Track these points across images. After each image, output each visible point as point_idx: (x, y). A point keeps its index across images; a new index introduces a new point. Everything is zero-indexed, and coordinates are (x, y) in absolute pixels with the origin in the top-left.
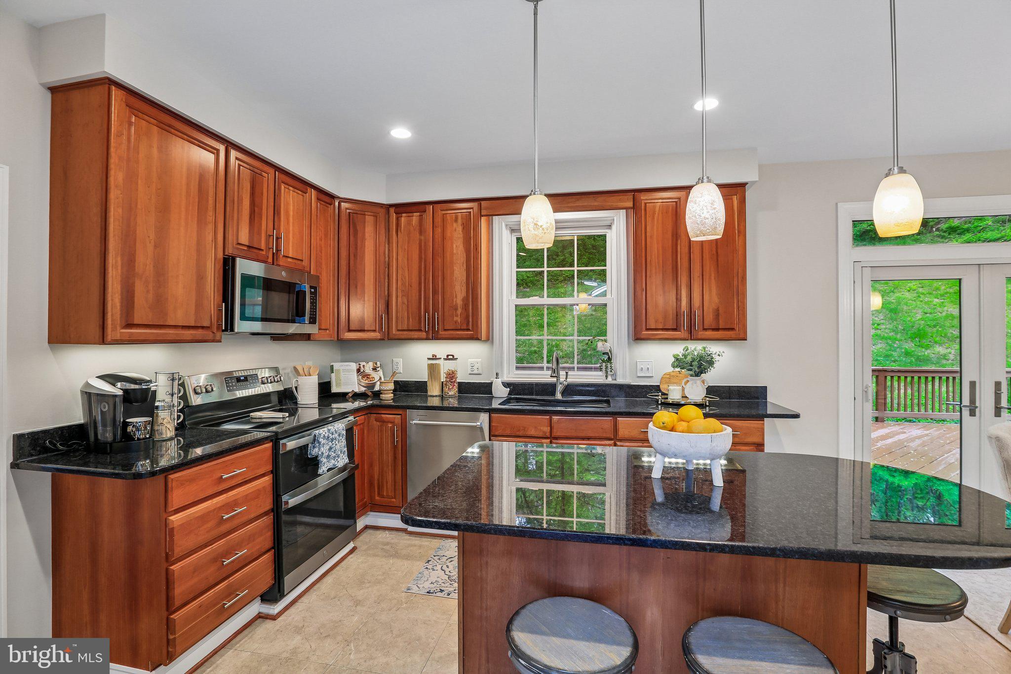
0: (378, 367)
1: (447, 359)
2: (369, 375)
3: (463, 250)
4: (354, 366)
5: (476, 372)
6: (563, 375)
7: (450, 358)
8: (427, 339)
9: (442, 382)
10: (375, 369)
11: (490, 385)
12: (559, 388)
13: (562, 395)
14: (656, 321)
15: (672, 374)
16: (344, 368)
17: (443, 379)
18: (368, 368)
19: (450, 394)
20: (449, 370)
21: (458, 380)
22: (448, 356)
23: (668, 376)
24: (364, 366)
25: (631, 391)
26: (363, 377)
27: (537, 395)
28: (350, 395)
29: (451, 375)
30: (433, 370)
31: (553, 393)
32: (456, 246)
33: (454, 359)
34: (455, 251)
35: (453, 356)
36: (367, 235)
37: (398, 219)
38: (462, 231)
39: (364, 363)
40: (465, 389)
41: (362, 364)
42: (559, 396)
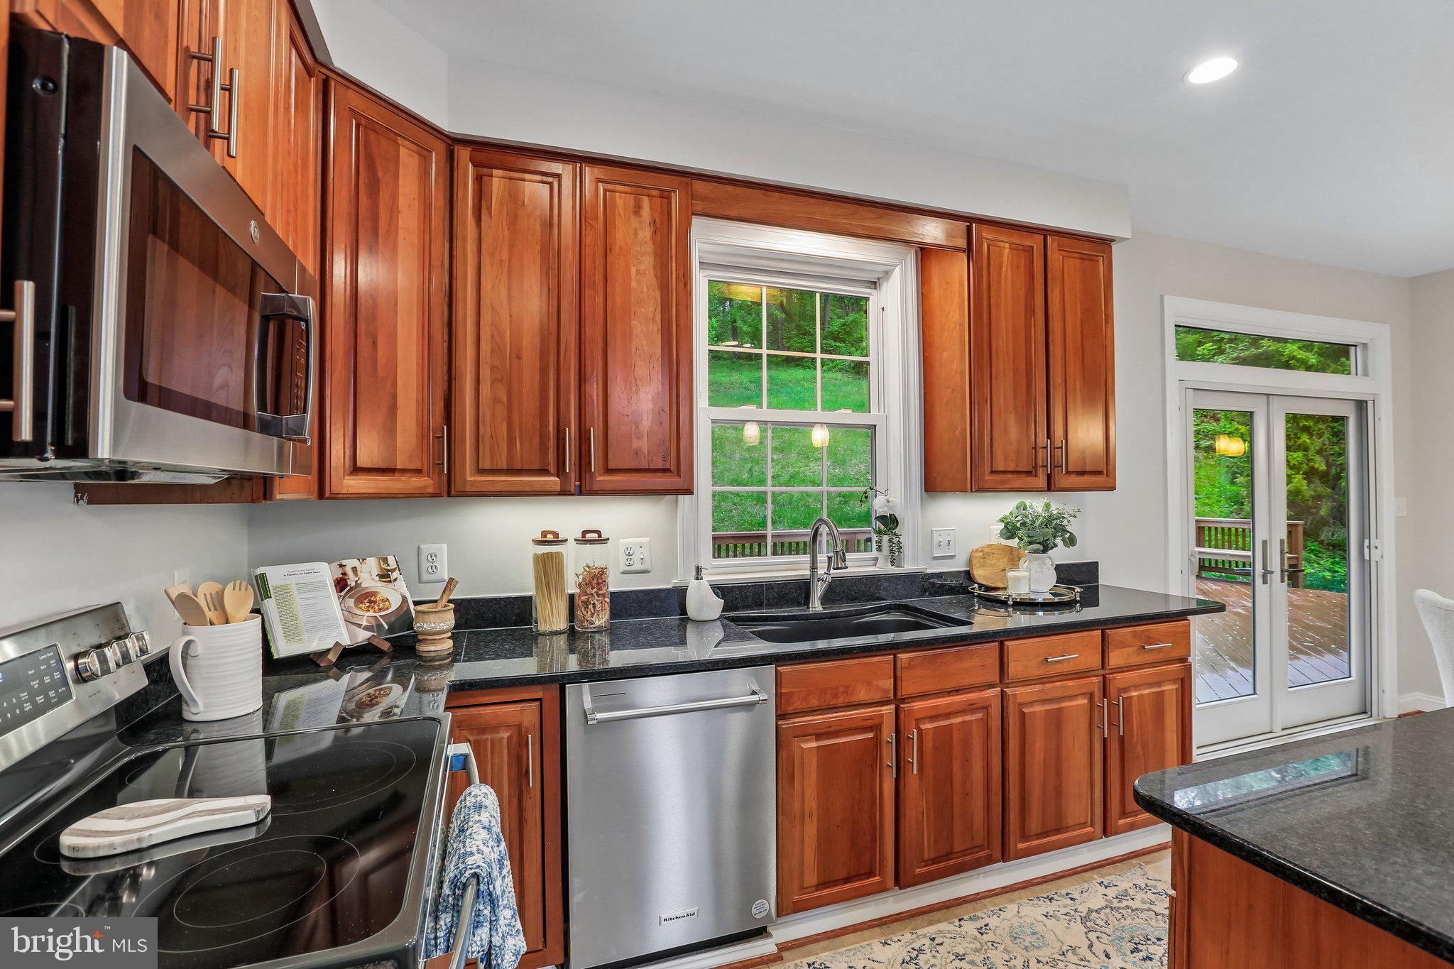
0: (393, 571)
1: (584, 540)
2: (374, 594)
3: (654, 281)
4: (326, 573)
5: (639, 566)
6: (823, 562)
7: (592, 538)
9: (572, 597)
10: (385, 576)
11: (681, 592)
12: (818, 590)
13: (822, 604)
14: (1006, 458)
15: (986, 551)
16: (301, 579)
17: (572, 589)
18: (367, 575)
19: (597, 623)
20: (589, 567)
21: (611, 589)
22: (584, 533)
23: (981, 554)
24: (355, 569)
25: (931, 585)
26: (359, 601)
27: (770, 606)
28: (332, 657)
29: (596, 578)
30: (548, 568)
31: (807, 602)
32: (638, 272)
33: (601, 540)
34: (634, 284)
35: (599, 533)
36: (402, 202)
37: (479, 179)
38: (652, 239)
39: (355, 562)
40: (624, 604)
41: (350, 563)
42: (816, 606)
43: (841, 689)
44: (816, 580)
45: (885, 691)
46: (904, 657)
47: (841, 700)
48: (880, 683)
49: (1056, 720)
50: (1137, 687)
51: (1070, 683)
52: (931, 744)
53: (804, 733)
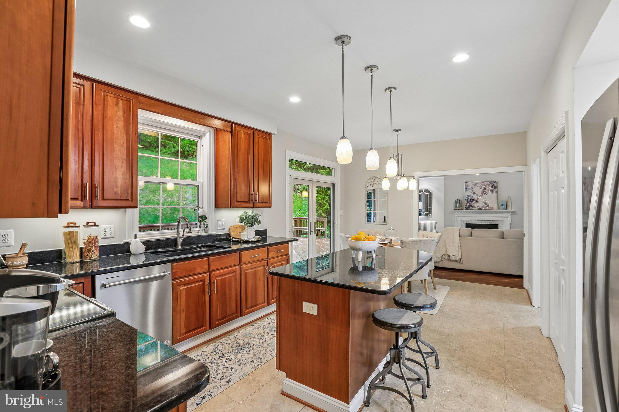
1: (88, 225)
3: (123, 131)
5: (109, 236)
6: (181, 232)
7: (91, 225)
8: (84, 207)
9: (82, 249)
11: (129, 244)
12: (180, 241)
13: (181, 246)
14: (241, 198)
15: (234, 227)
17: (83, 246)
19: (94, 257)
20: (90, 236)
21: (100, 245)
22: (88, 223)
23: (233, 228)
25: (217, 238)
27: (162, 248)
29: (93, 241)
30: (71, 238)
31: (175, 245)
32: (117, 127)
33: (95, 225)
34: (115, 131)
35: (95, 223)
38: (123, 115)
40: (106, 250)
42: (179, 247)
43: (193, 269)
44: (179, 238)
45: (206, 269)
46: (211, 258)
47: (192, 273)
48: (204, 267)
49: (255, 274)
50: (276, 263)
51: (259, 263)
52: (220, 284)
53: (181, 284)
